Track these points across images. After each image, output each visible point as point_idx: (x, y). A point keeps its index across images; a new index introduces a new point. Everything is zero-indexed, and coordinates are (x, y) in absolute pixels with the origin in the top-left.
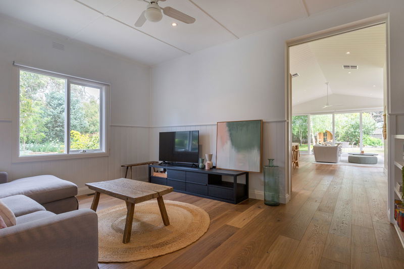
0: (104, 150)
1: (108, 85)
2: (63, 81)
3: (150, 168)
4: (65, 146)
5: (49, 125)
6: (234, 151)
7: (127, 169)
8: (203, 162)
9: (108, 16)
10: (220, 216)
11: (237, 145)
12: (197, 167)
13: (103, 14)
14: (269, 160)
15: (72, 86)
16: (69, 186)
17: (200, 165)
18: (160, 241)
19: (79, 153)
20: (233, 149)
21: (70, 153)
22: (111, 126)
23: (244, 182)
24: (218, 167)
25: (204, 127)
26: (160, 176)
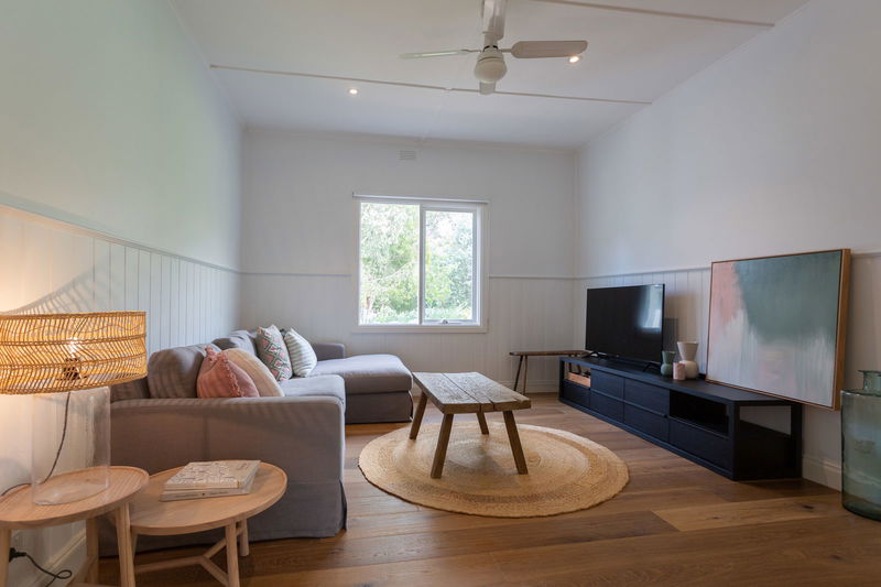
0: (478, 323)
1: (486, 204)
2: (415, 209)
3: (562, 363)
4: (415, 313)
5: (456, 277)
6: (753, 340)
7: (521, 360)
8: (670, 362)
9: (453, 89)
10: (660, 491)
11: (764, 323)
12: (657, 371)
13: (444, 89)
14: (865, 373)
15: (428, 213)
16: (399, 373)
17: (664, 367)
18: (484, 493)
19: (436, 324)
20: (752, 336)
21: (423, 324)
22: (490, 278)
23: (786, 429)
24: (711, 376)
25: (682, 277)
26: (579, 382)
